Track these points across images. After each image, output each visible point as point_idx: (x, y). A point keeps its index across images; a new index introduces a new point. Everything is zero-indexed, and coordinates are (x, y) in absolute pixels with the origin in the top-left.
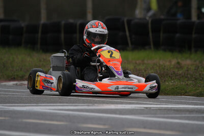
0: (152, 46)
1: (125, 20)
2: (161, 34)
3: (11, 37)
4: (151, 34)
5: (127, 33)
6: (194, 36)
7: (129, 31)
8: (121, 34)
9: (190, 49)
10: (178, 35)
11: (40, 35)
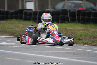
0: (77, 22)
1: (68, 10)
2: (80, 17)
3: (27, 17)
4: (77, 16)
5: (69, 16)
6: (92, 17)
7: (69, 15)
8: (66, 16)
9: (90, 23)
10: (86, 17)
11: (38, 16)
